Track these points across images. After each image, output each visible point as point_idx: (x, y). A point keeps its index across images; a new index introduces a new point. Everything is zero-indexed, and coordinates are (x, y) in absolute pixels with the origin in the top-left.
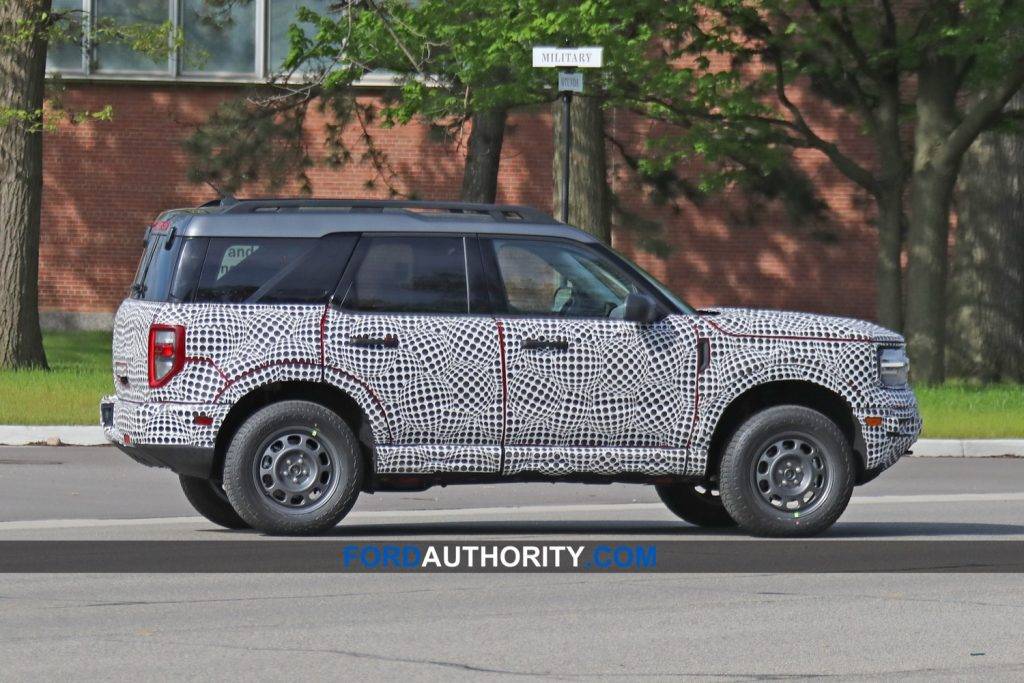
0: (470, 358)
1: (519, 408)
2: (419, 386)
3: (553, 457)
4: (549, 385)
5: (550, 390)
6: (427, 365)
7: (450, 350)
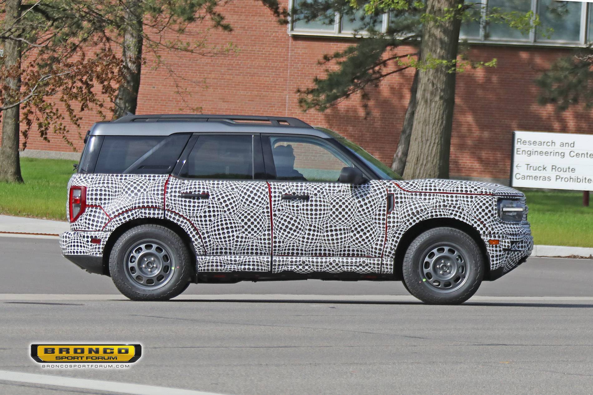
0: (251, 205)
1: (281, 234)
2: (221, 221)
3: (301, 263)
4: (298, 220)
5: (299, 223)
6: (226, 209)
7: (240, 200)
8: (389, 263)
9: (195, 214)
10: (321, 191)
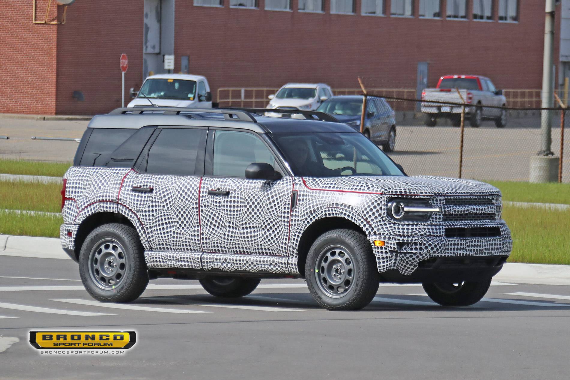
0: (184, 200)
1: (207, 231)
2: (161, 216)
3: (224, 260)
4: (220, 217)
5: (221, 220)
6: (165, 204)
7: (176, 195)
8: (293, 263)
9: (141, 208)
10: (240, 187)
